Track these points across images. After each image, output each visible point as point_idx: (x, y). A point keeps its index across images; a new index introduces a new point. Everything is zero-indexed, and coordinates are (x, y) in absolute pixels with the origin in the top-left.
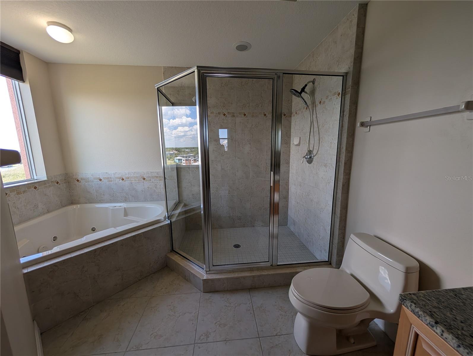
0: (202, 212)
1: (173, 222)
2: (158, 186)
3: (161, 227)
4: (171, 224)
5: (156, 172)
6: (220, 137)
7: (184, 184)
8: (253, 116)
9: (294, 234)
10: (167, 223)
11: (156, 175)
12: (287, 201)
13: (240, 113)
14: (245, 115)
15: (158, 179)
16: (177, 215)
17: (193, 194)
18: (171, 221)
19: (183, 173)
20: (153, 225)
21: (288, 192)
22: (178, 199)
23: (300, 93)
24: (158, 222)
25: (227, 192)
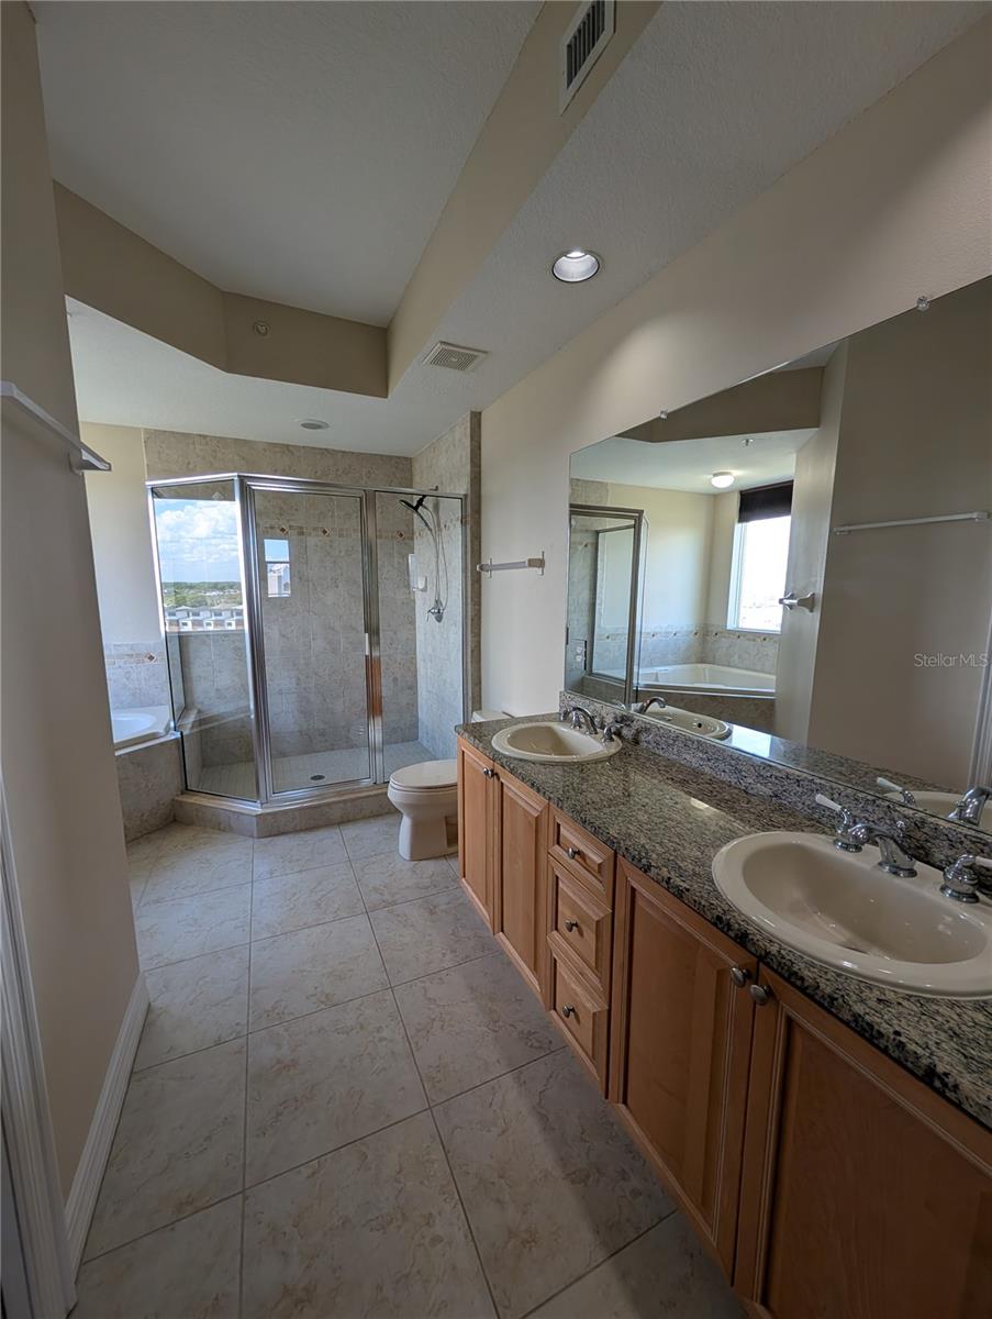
0: (253, 716)
1: (187, 736)
2: (134, 676)
3: (162, 744)
4: (181, 742)
5: (127, 645)
6: (267, 560)
7: (197, 670)
8: (341, 536)
9: (427, 750)
10: (173, 738)
11: (127, 650)
12: (416, 693)
13: (315, 529)
14: (325, 532)
15: (132, 660)
16: (189, 726)
17: (217, 690)
18: (182, 734)
19: (193, 646)
20: (145, 742)
21: (416, 676)
22: (183, 702)
23: (416, 508)
24: (154, 736)
25: (294, 681)
